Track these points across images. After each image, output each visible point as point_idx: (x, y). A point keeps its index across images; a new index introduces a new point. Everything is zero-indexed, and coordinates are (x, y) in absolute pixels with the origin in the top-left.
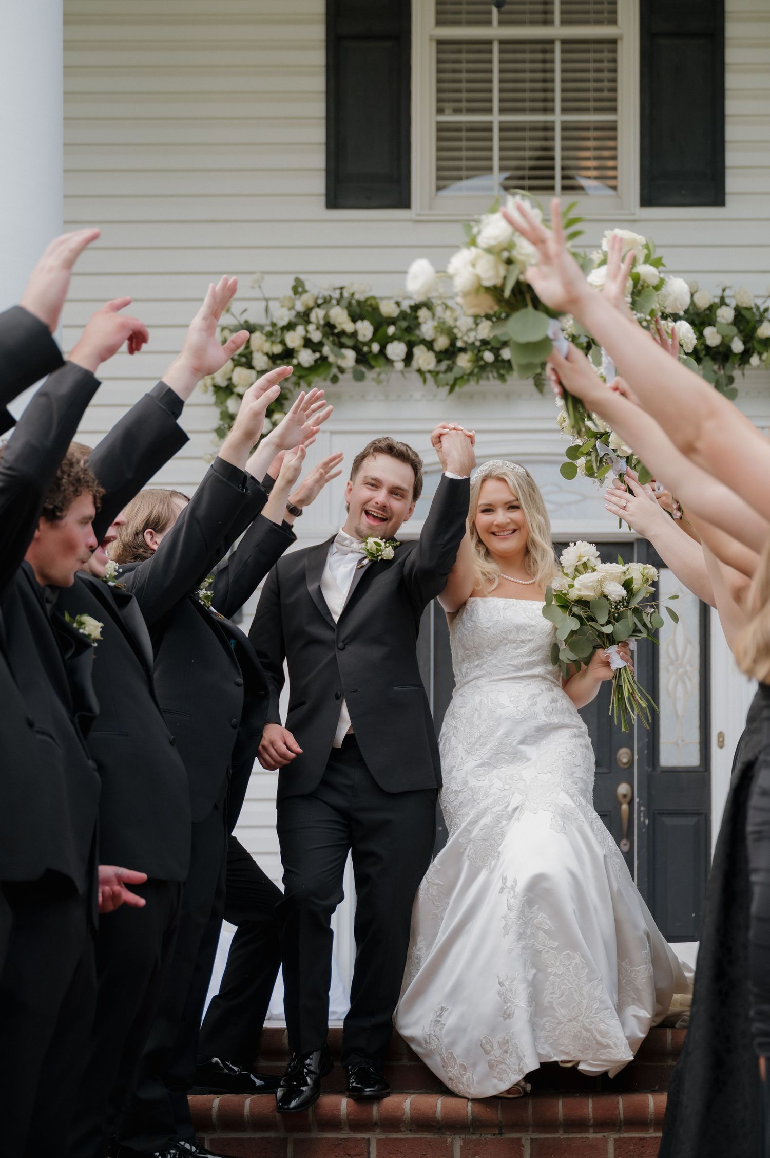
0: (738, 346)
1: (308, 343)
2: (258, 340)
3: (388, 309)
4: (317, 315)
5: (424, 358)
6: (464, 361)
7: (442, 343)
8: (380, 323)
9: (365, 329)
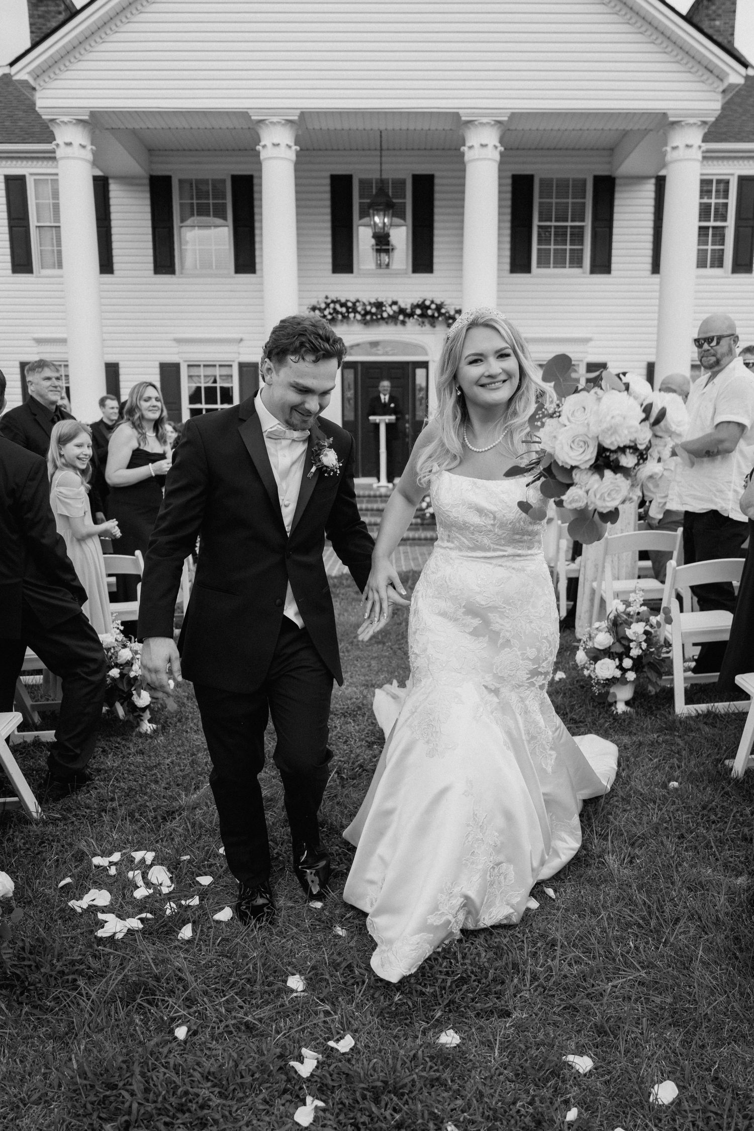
0: (436, 315)
1: (330, 314)
2: (317, 312)
3: (350, 304)
4: (332, 305)
5: (359, 317)
6: (368, 317)
7: (363, 312)
8: (348, 308)
9: (344, 310)
